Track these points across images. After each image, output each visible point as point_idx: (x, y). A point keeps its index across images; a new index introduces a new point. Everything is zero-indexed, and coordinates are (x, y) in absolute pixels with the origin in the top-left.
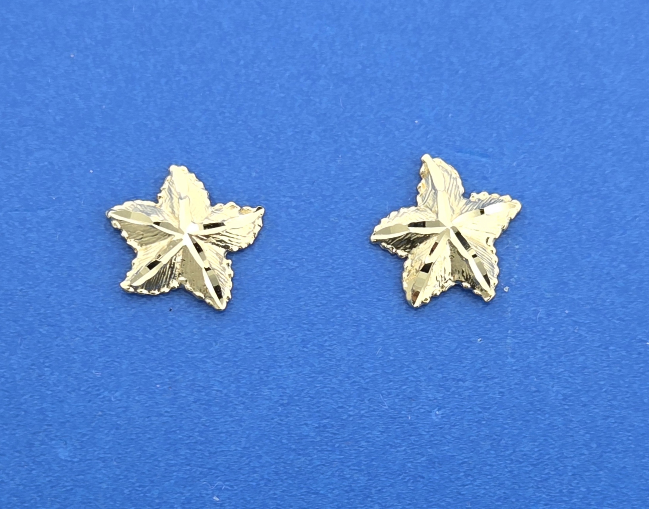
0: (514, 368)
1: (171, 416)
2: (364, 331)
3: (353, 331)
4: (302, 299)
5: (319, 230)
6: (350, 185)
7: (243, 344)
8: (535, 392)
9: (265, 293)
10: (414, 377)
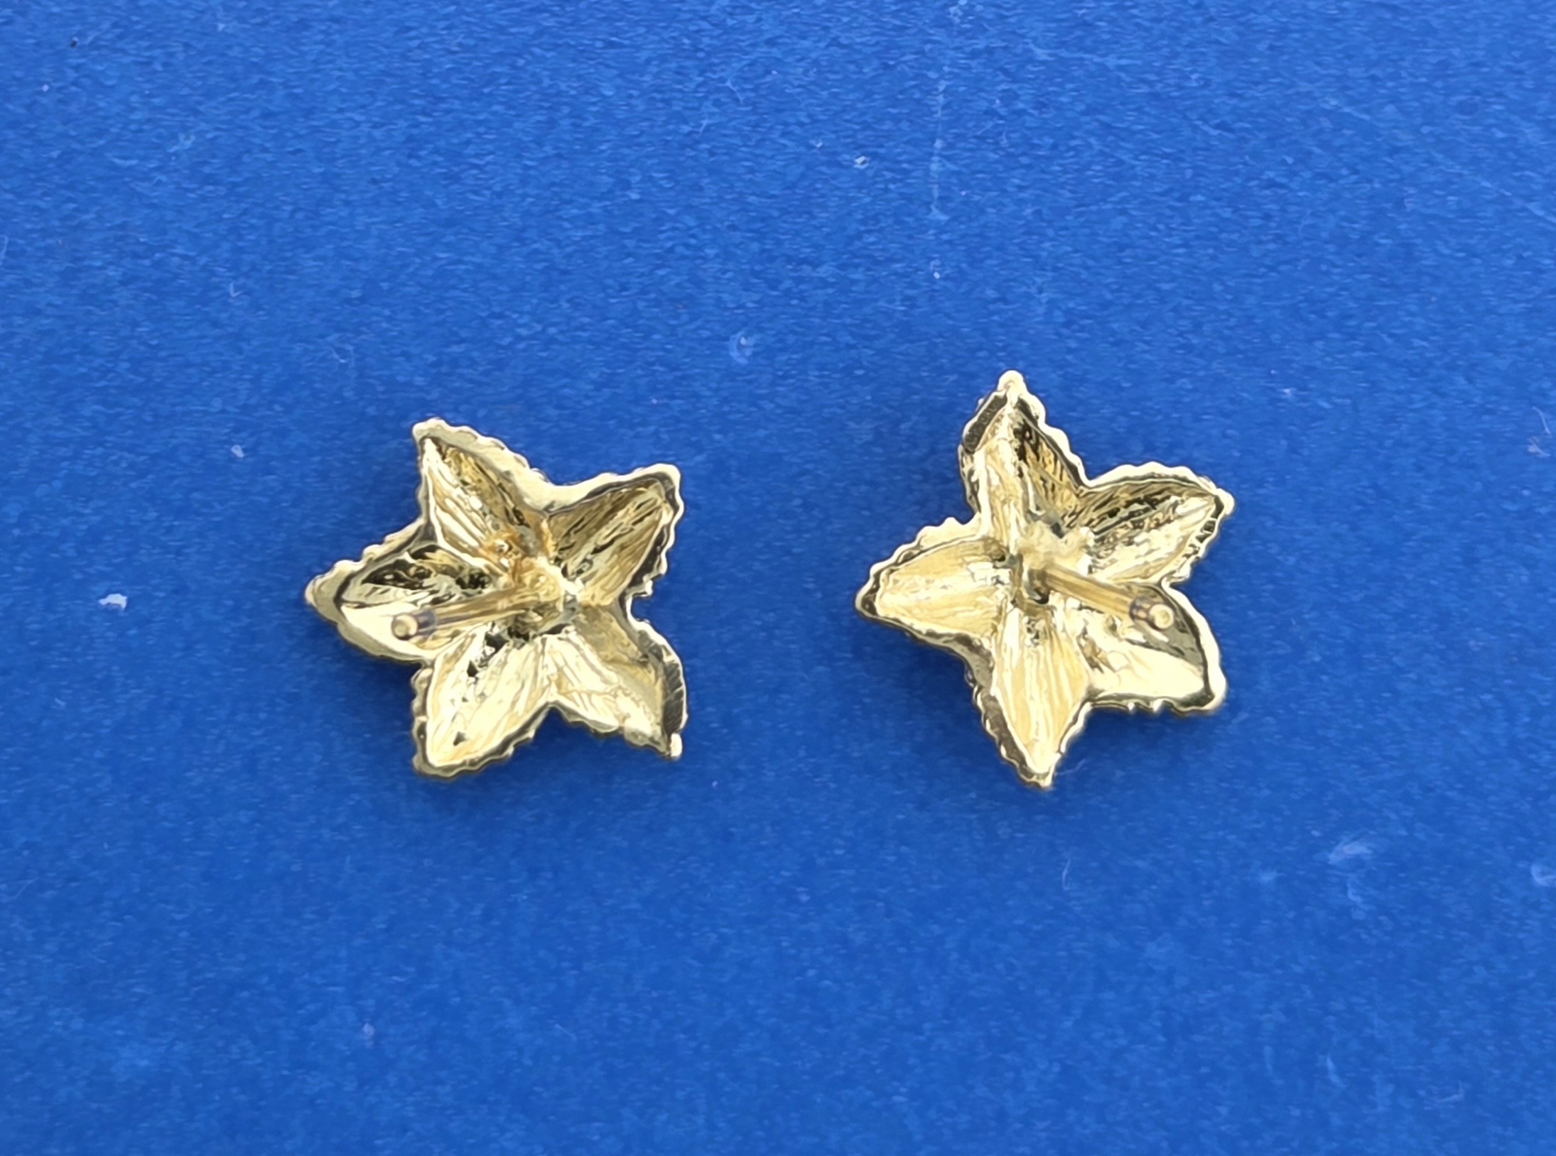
0: (945, 237)
1: (62, 318)
2: (565, 123)
3: (539, 122)
4: (413, 33)
7: (257, 141)
8: (995, 301)
9: (317, 10)
10: (687, 246)
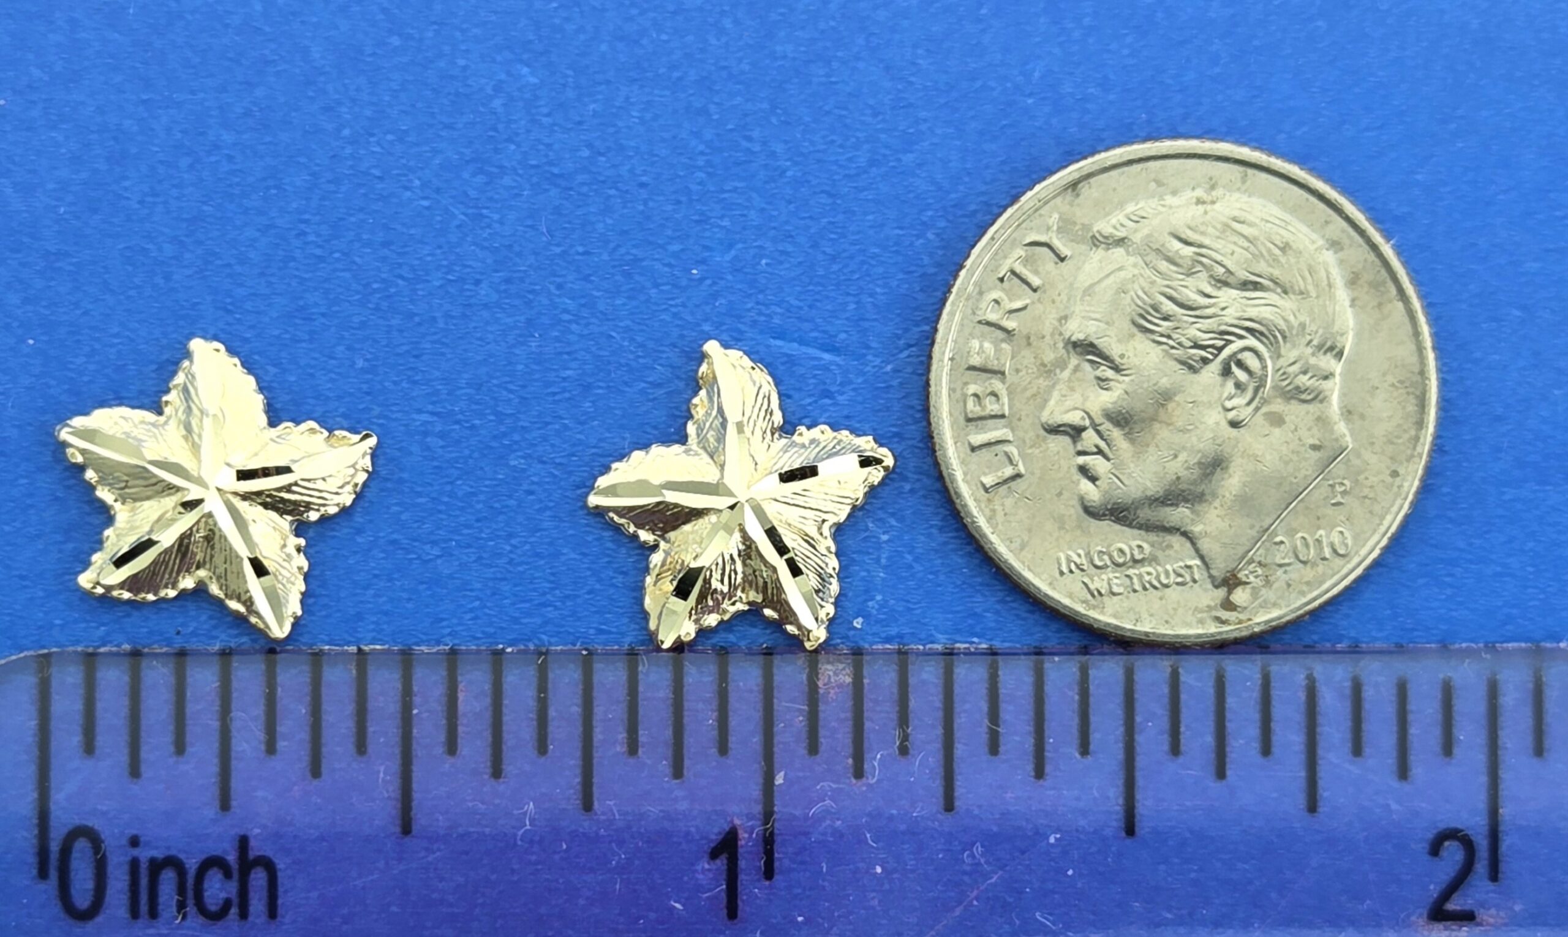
5: (487, 483)
6: (554, 394)
